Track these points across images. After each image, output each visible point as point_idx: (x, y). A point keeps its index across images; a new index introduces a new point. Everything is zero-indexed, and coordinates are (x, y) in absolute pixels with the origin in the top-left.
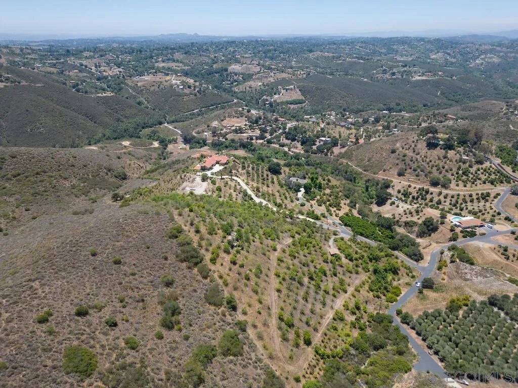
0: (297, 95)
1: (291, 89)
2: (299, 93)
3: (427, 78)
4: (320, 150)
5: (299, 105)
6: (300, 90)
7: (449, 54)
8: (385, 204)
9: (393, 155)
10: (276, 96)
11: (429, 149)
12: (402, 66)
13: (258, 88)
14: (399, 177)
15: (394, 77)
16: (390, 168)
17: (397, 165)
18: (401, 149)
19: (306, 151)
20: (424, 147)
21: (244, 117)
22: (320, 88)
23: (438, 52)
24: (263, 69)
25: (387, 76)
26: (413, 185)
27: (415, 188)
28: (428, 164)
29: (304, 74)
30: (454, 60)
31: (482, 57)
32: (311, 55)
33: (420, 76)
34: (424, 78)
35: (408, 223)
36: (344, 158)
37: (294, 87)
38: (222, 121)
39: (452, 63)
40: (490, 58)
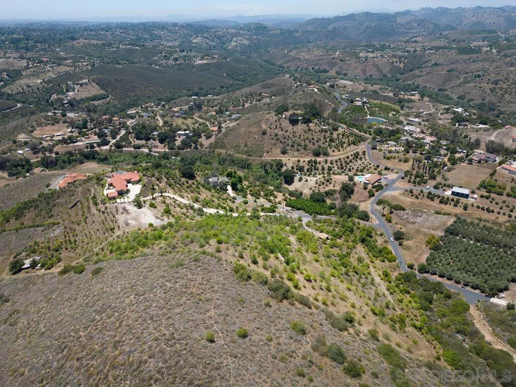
0: (95, 90)
1: (86, 84)
2: (97, 87)
3: (208, 62)
4: (185, 145)
5: (103, 100)
6: (96, 84)
7: (207, 38)
8: (293, 182)
9: (265, 137)
10: (71, 94)
11: (293, 125)
12: (180, 51)
13: (40, 87)
14: (284, 155)
15: (178, 62)
16: (271, 149)
17: (275, 144)
18: (269, 130)
19: (171, 148)
20: (288, 124)
21: (61, 123)
22: (119, 79)
23: (197, 37)
24: (30, 63)
25: (171, 62)
26: (302, 160)
27: (304, 162)
28: (300, 138)
29: (88, 65)
30: (214, 44)
31: (235, 39)
32: (75, 42)
33: (200, 60)
34: (205, 62)
35: (328, 192)
36: (218, 148)
37: (89, 81)
38: (32, 132)
39: (214, 47)
40: (241, 40)
